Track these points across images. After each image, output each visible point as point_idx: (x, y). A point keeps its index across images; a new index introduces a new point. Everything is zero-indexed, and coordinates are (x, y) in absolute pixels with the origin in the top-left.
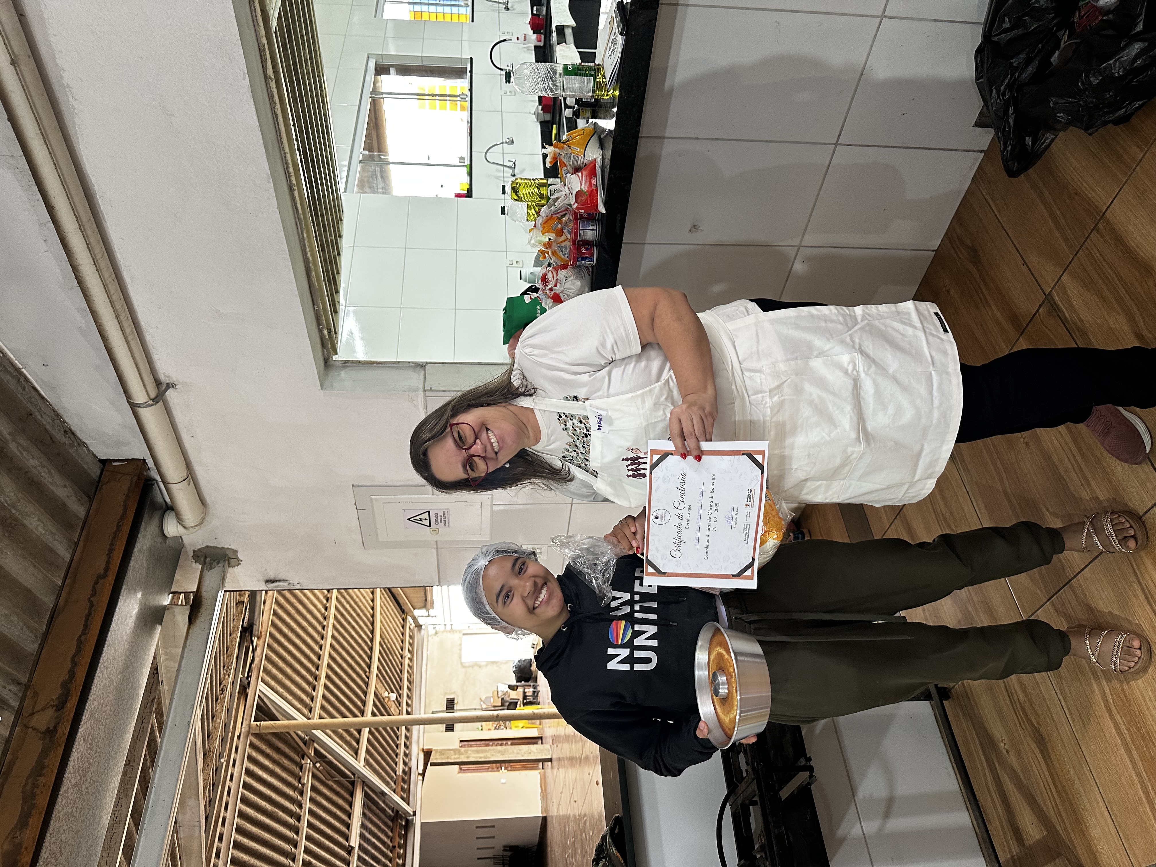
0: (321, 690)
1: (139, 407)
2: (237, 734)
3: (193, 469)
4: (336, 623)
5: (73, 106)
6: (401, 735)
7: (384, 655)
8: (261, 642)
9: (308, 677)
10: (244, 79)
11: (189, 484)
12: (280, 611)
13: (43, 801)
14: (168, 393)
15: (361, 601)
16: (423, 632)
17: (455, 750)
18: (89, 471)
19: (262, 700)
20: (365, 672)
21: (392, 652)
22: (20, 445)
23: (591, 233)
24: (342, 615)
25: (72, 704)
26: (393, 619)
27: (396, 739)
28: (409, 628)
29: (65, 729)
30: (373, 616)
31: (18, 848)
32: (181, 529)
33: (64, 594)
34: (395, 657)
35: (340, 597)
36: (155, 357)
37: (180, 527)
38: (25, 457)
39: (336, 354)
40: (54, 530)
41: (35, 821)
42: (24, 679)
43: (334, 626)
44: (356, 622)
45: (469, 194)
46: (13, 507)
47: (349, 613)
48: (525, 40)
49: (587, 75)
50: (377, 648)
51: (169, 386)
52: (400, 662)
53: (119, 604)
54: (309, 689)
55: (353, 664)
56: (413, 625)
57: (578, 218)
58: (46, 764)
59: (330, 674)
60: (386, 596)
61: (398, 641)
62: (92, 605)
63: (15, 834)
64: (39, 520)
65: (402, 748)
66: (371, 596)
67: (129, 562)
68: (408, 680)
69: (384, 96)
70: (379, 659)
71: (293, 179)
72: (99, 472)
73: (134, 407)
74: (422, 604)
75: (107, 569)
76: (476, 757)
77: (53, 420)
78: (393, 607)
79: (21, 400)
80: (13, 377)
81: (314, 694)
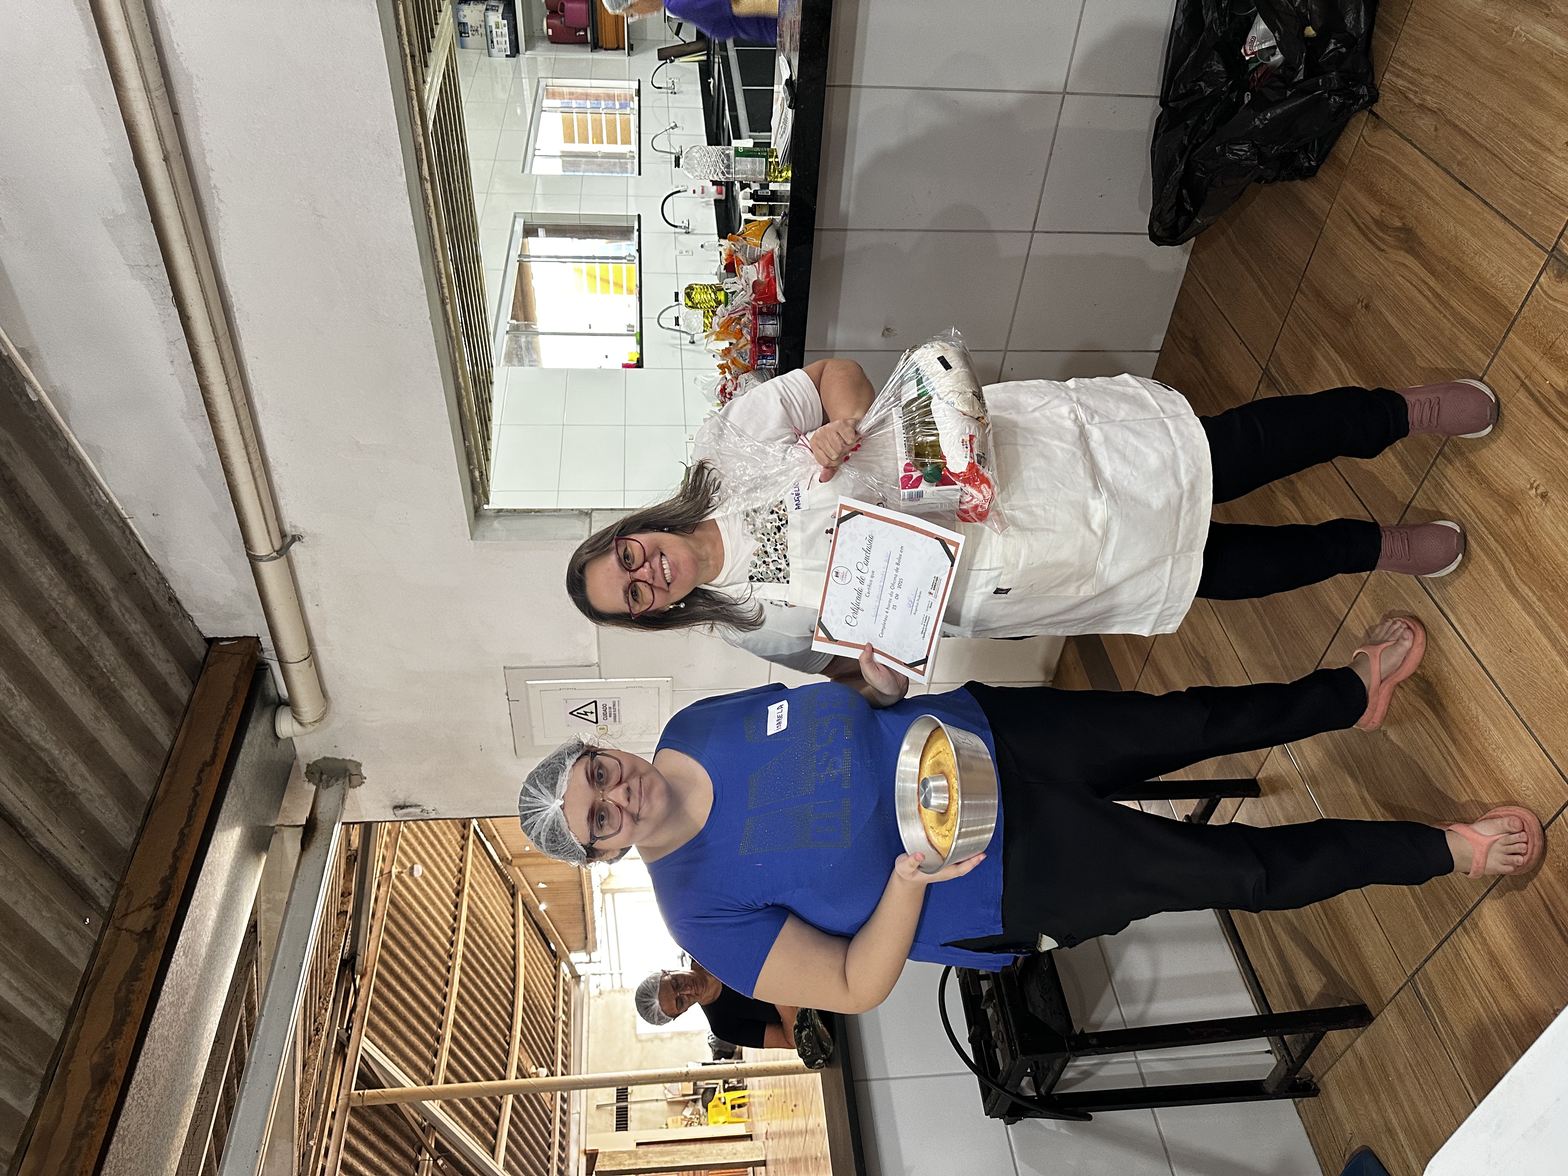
0: (445, 1056)
1: (261, 560)
2: (331, 1109)
3: (315, 650)
4: (464, 964)
5: (218, 209)
6: (554, 1129)
7: (530, 1014)
8: (366, 980)
9: (428, 1036)
10: (401, 175)
11: (310, 666)
12: (390, 943)
13: (139, 1009)
14: (292, 548)
15: (498, 936)
16: (582, 985)
17: (629, 1153)
18: (193, 650)
19: (366, 1064)
20: (505, 1036)
21: (540, 1011)
22: (122, 604)
23: (771, 328)
24: (473, 954)
25: (173, 903)
26: (542, 965)
27: (547, 1135)
28: (564, 979)
29: (164, 932)
30: (514, 958)
31: (110, 1059)
32: (297, 726)
33: (163, 785)
34: (544, 1018)
35: (470, 928)
36: (282, 502)
37: (296, 725)
38: (127, 621)
39: (488, 503)
40: (155, 709)
41: (130, 1031)
42: (117, 879)
43: (462, 969)
44: (492, 965)
45: (639, 364)
46: (112, 674)
47: (482, 951)
48: (703, 193)
49: (759, 156)
50: (520, 1003)
51: (295, 538)
52: (552, 1026)
53: (226, 800)
54: (429, 1055)
55: (488, 1023)
56: (569, 976)
57: (757, 313)
58: (143, 967)
59: (458, 1034)
60: (531, 931)
61: (548, 997)
62: (197, 795)
63: (107, 1043)
64: (139, 694)
65: (556, 1150)
66: (512, 930)
67: (238, 755)
68: (563, 1053)
69: (532, 259)
70: (523, 1018)
71: (446, 291)
72: (204, 653)
73: (254, 560)
74: (582, 945)
75: (214, 756)
76: (660, 1162)
77: (158, 583)
78: (542, 949)
79: (125, 557)
80: (118, 527)
81: (436, 1061)
